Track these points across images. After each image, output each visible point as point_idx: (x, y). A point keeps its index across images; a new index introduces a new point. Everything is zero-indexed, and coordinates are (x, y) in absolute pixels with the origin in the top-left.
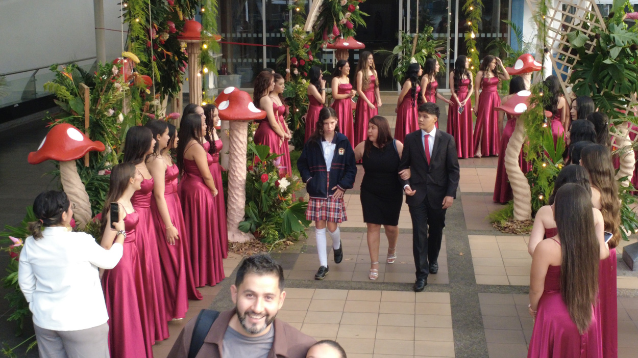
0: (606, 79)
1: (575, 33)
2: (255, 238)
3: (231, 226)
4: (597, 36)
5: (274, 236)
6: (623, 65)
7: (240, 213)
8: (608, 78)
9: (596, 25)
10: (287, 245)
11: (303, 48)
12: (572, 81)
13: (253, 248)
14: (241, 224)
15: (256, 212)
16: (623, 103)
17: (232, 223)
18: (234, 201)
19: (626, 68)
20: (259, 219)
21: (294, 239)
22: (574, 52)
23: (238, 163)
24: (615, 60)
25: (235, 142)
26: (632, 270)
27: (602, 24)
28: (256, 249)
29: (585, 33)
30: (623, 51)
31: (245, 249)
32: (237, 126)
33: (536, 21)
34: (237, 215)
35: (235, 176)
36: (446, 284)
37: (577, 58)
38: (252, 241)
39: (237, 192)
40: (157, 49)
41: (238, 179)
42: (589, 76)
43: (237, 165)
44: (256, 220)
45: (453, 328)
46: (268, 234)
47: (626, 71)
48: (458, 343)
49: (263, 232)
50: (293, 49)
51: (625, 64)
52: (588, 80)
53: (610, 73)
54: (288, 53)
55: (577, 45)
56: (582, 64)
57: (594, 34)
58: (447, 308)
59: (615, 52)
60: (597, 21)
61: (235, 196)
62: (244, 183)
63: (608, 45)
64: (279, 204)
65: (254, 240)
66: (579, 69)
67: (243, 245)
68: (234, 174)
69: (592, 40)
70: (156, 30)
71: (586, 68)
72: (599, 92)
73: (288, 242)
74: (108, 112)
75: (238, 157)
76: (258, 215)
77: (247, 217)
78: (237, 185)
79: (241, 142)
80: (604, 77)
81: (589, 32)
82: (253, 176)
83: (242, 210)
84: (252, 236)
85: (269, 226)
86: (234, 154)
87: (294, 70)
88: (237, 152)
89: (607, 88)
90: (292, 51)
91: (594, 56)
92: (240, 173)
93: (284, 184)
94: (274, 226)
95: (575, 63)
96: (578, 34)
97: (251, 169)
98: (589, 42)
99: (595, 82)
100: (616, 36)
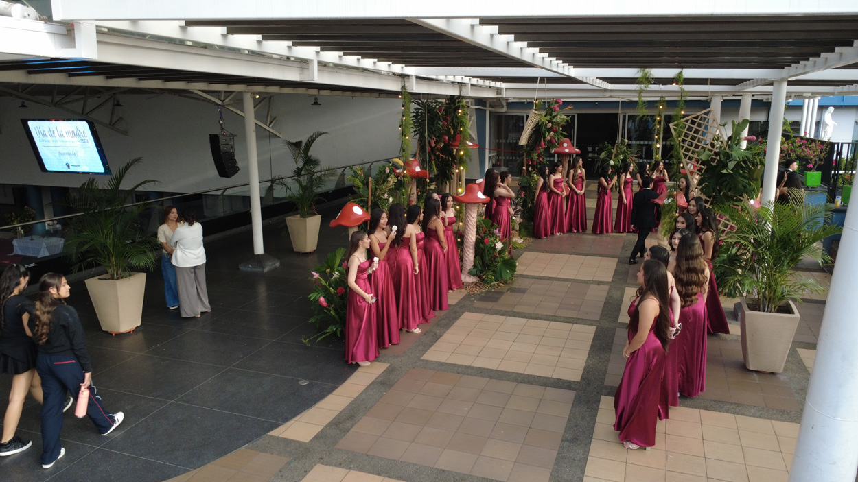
0: (724, 184)
1: (702, 150)
4: (720, 153)
5: (491, 279)
7: (470, 263)
8: (726, 183)
10: (499, 286)
12: (700, 183)
13: (476, 287)
14: (471, 270)
15: (482, 262)
18: (467, 255)
19: (740, 176)
20: (482, 267)
21: (505, 282)
22: (703, 163)
23: (470, 231)
24: (732, 170)
25: (469, 217)
26: (737, 320)
27: (725, 144)
28: (478, 288)
29: (711, 151)
30: (738, 163)
31: (471, 288)
32: (470, 206)
34: (468, 264)
35: (468, 238)
37: (705, 168)
38: (477, 282)
39: (469, 249)
40: (436, 153)
41: (470, 241)
42: (713, 181)
44: (480, 268)
46: (488, 278)
47: (740, 179)
49: (484, 276)
51: (739, 173)
52: (712, 184)
53: (728, 179)
55: (703, 159)
56: (708, 172)
57: (718, 152)
59: (731, 165)
60: (721, 142)
61: (467, 251)
62: (473, 244)
63: (727, 159)
64: (495, 259)
65: (479, 281)
66: (706, 176)
67: (471, 284)
69: (716, 156)
70: (435, 141)
71: (710, 176)
72: (720, 192)
73: (500, 284)
74: (383, 196)
75: (470, 227)
76: (481, 265)
77: (475, 266)
78: (469, 245)
79: (473, 216)
80: (723, 182)
81: (714, 149)
82: (480, 240)
83: (472, 261)
84: (478, 279)
85: (488, 273)
86: (468, 225)
87: (529, 168)
89: (725, 190)
91: (716, 167)
92: (472, 237)
93: (499, 245)
94: (492, 273)
95: (703, 172)
96: (704, 151)
97: (479, 235)
98: (714, 157)
99: (717, 185)
100: (734, 153)
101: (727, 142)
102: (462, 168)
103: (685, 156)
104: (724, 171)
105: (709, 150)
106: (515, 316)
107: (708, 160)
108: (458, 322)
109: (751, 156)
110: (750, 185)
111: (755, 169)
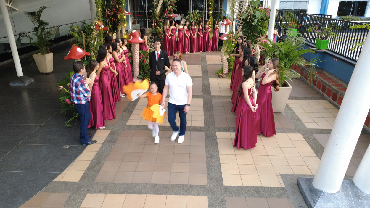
1: (243, 14)
4: (250, 15)
8: (253, 29)
9: (250, 11)
14: (138, 77)
15: (143, 72)
16: (257, 37)
17: (135, 76)
23: (136, 57)
24: (256, 23)
25: (135, 50)
27: (252, 11)
29: (246, 14)
30: (258, 20)
32: (136, 45)
33: (231, 10)
37: (244, 22)
41: (136, 62)
42: (247, 28)
44: (143, 75)
47: (259, 27)
51: (259, 24)
53: (254, 27)
57: (249, 14)
59: (256, 21)
60: (250, 10)
61: (136, 67)
62: (138, 63)
63: (253, 18)
68: (135, 60)
69: (248, 16)
72: (250, 33)
74: (91, 42)
77: (140, 74)
81: (248, 13)
82: (141, 61)
83: (138, 72)
86: (135, 54)
89: (253, 32)
91: (249, 22)
97: (141, 59)
99: (249, 30)
100: (256, 15)
102: (125, 25)
104: (253, 24)
107: (245, 18)
109: (263, 16)
110: (263, 30)
111: (265, 22)
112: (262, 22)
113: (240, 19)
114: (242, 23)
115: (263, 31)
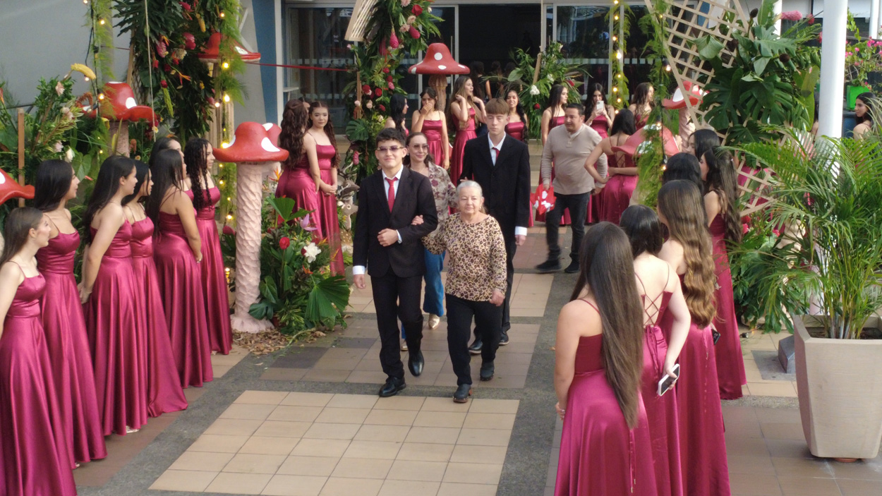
0: (749, 104)
1: (705, 38)
2: (273, 327)
3: (239, 310)
5: (298, 323)
6: (772, 83)
7: (252, 293)
8: (751, 102)
10: (315, 336)
11: (379, 73)
12: (703, 108)
13: (267, 341)
14: (254, 307)
15: (275, 290)
17: (241, 306)
18: (243, 275)
19: (778, 88)
20: (278, 300)
21: (328, 329)
22: (708, 65)
23: (248, 223)
24: (762, 76)
25: (244, 193)
26: (786, 372)
28: (270, 342)
29: (722, 40)
30: (772, 65)
31: (256, 342)
32: (247, 170)
34: (248, 295)
35: (245, 240)
36: (519, 389)
37: (711, 74)
38: (269, 331)
39: (248, 263)
40: (170, 72)
41: (249, 245)
42: (727, 99)
43: (247, 225)
44: (274, 301)
45: (509, 446)
46: (291, 321)
47: (777, 92)
48: (509, 466)
49: (283, 318)
50: (365, 73)
51: (775, 82)
52: (726, 106)
53: (754, 95)
54: (358, 79)
55: (707, 56)
56: (718, 83)
57: (735, 41)
58: (510, 421)
59: (760, 66)
61: (245, 268)
62: (257, 250)
63: (752, 56)
64: (304, 279)
65: (271, 329)
66: (714, 90)
67: (255, 336)
68: (242, 237)
69: (733, 51)
70: (166, 45)
71: (723, 89)
72: (742, 123)
73: (318, 333)
74: (54, 148)
75: (249, 214)
76: (277, 295)
77: (262, 298)
78: (247, 254)
79: (252, 193)
80: (747, 101)
81: (727, 37)
82: (271, 240)
83: (254, 287)
84: (270, 325)
85: (291, 311)
86: (243, 210)
87: (367, 102)
88: (247, 206)
89: (751, 116)
90: (364, 76)
91: (733, 71)
92: (252, 235)
93: (312, 251)
94: (299, 310)
95: (708, 81)
96: (708, 40)
97: (269, 231)
98: (728, 52)
99: (735, 107)
100: (763, 43)
101: (750, 23)
102: (227, 98)
103: (674, 52)
104: (748, 78)
105: (717, 38)
106: (351, 392)
107: (716, 57)
108: (231, 411)
109: (793, 49)
110: (796, 105)
111: (804, 74)
112: (791, 71)
113: (697, 62)
114: (702, 79)
115: (796, 111)
